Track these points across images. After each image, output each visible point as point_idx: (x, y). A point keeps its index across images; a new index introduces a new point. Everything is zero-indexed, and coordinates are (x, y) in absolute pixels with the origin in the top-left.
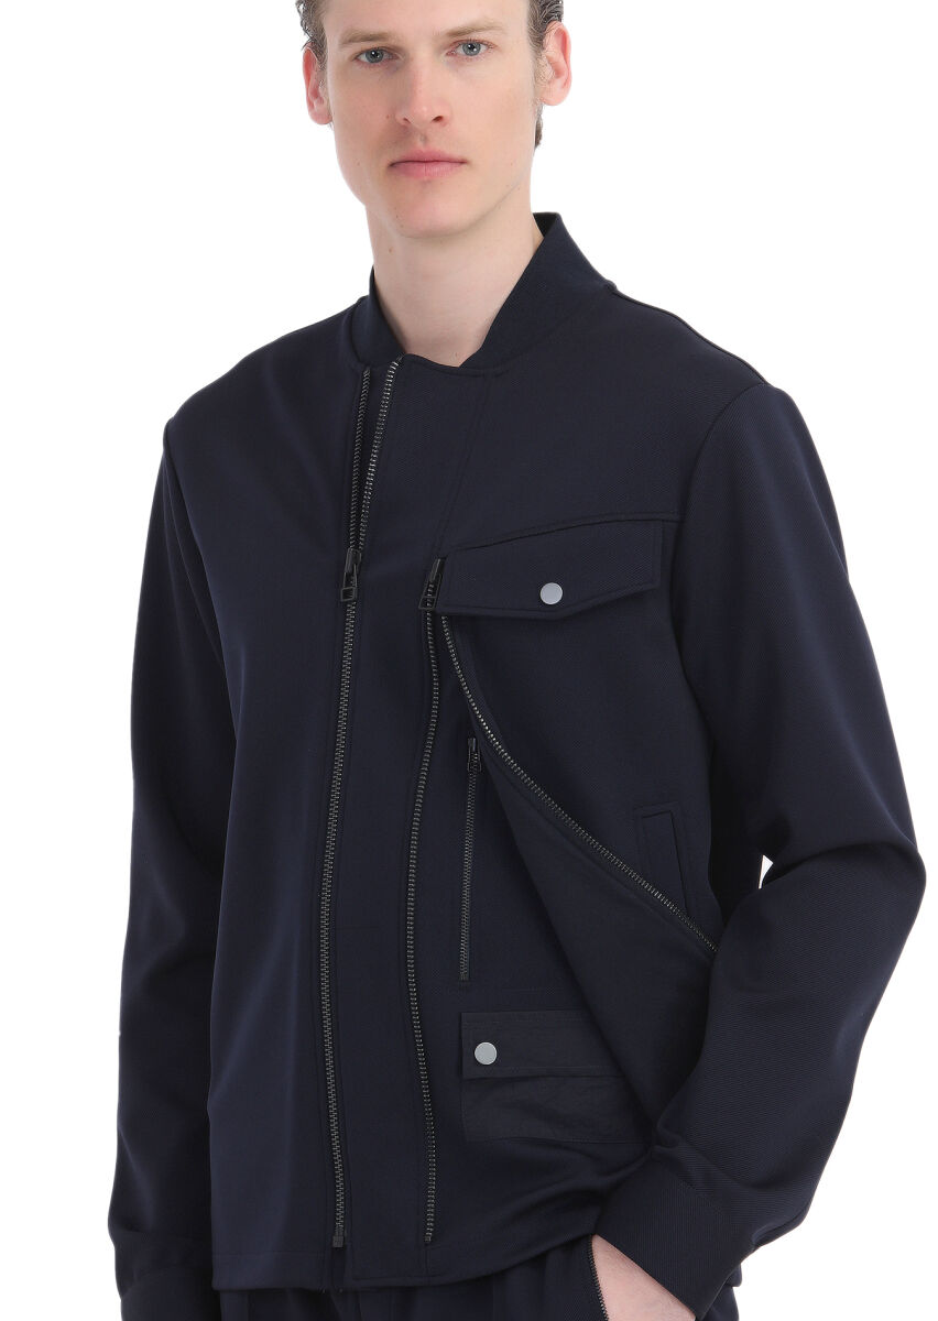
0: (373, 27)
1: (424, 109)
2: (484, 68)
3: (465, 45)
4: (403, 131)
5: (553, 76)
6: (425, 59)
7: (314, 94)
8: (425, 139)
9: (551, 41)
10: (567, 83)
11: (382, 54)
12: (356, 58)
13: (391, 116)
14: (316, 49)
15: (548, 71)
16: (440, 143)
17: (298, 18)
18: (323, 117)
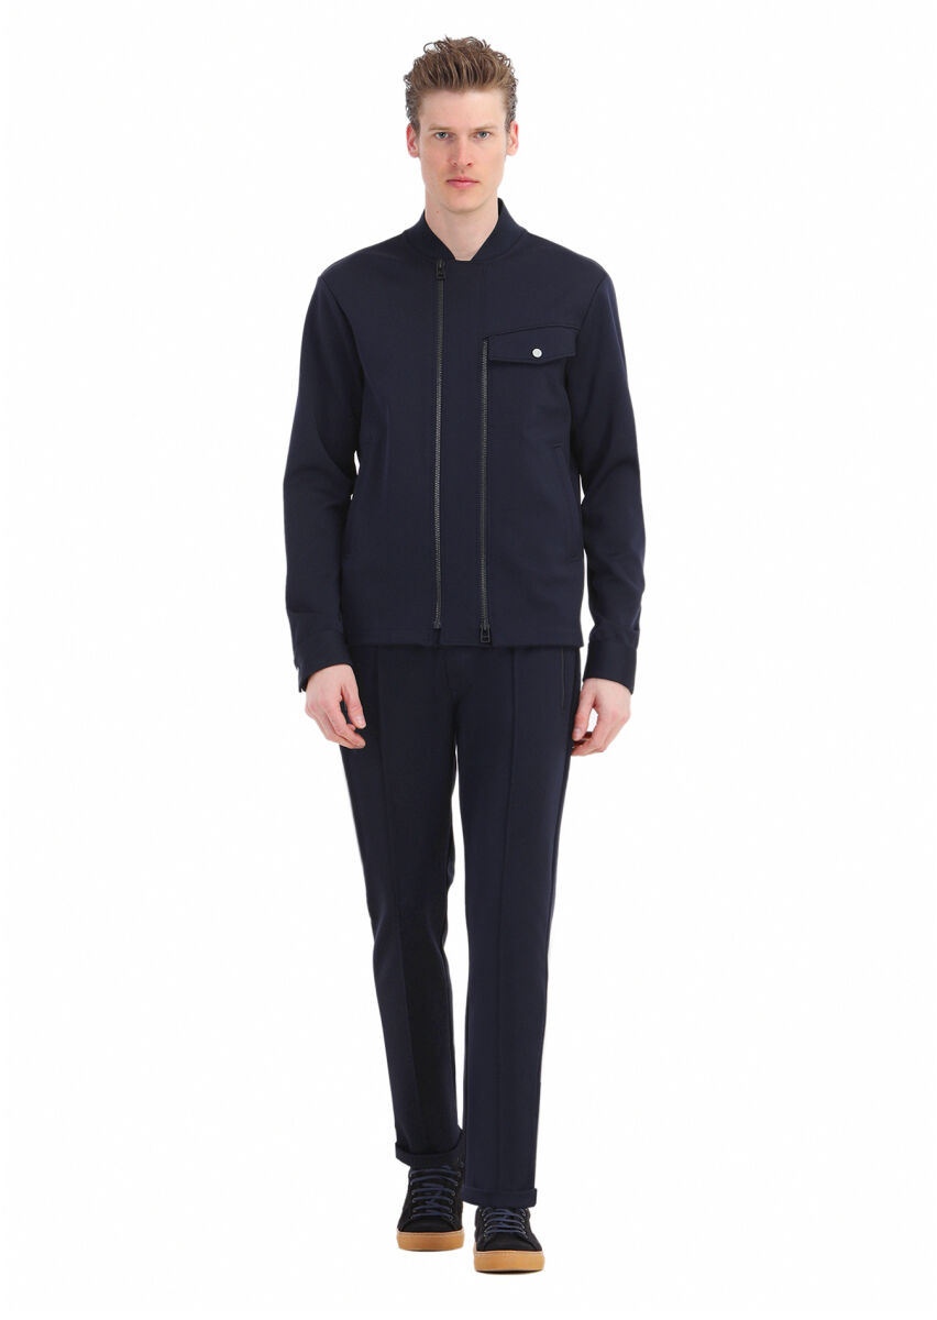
0: (443, 124)
1: (464, 160)
2: (487, 142)
3: (481, 133)
4: (454, 167)
5: (513, 144)
6: (464, 139)
7: (411, 144)
8: (463, 172)
9: (512, 130)
10: (517, 147)
11: (446, 135)
12: (434, 135)
13: (449, 160)
14: (414, 126)
15: (511, 142)
16: (469, 174)
17: (405, 112)
18: (415, 154)
